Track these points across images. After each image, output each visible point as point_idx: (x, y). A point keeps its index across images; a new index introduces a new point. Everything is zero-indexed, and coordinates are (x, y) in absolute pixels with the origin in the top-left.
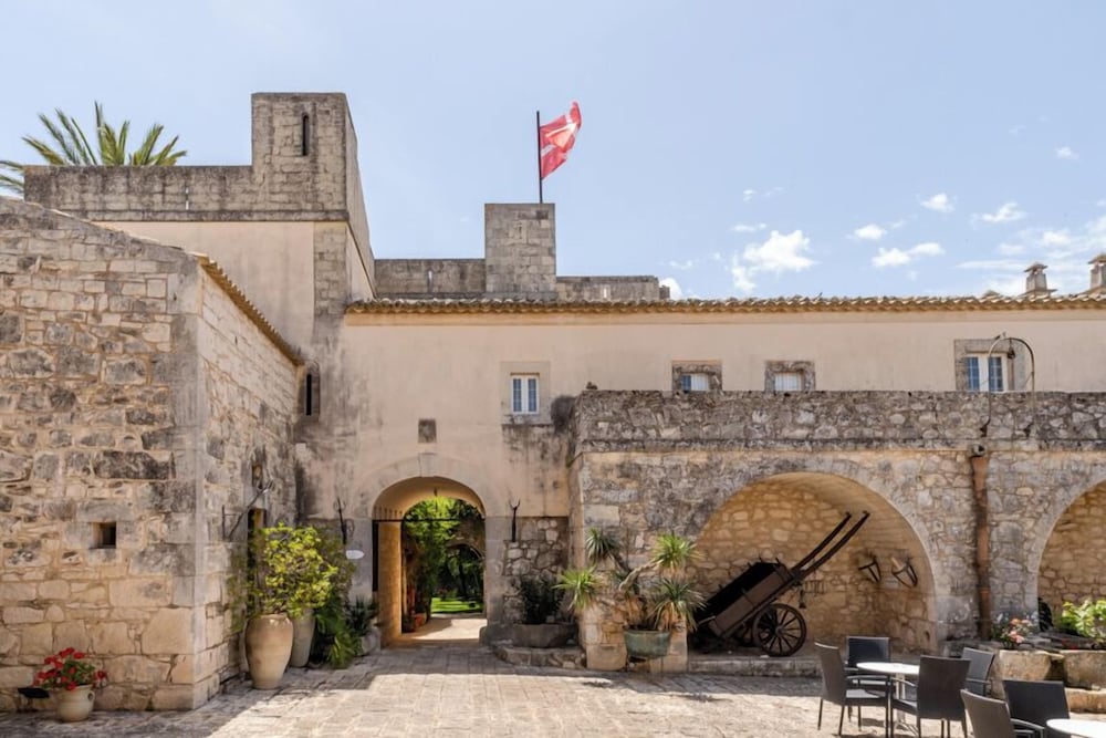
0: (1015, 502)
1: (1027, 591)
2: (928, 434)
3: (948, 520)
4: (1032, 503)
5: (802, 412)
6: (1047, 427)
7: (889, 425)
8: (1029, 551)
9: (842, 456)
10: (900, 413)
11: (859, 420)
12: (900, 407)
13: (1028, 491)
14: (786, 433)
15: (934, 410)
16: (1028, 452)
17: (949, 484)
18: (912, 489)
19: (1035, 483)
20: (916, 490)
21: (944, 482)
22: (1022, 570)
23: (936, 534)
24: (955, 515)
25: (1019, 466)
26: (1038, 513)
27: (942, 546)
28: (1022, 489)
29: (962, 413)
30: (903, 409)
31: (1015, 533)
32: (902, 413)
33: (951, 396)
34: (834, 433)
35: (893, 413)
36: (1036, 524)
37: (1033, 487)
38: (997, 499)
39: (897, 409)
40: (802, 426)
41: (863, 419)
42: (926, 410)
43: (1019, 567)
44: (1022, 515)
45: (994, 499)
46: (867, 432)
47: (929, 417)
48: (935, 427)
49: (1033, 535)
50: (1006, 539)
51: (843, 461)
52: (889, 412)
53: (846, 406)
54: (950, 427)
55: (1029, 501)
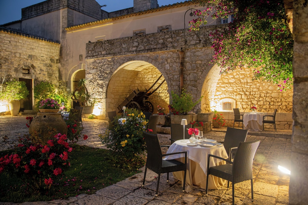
0: (195, 66)
1: (197, 97)
2: (169, 45)
3: (174, 74)
4: (201, 66)
5: (135, 42)
6: (207, 39)
7: (158, 43)
8: (199, 83)
9: (144, 55)
10: (161, 39)
11: (150, 43)
12: (162, 37)
13: (200, 62)
14: (130, 49)
15: (172, 37)
16: (200, 48)
17: (175, 61)
18: (164, 64)
19: (202, 59)
20: (165, 64)
21: (173, 61)
22: (196, 90)
23: (171, 78)
24: (176, 72)
25: (197, 53)
26: (202, 70)
27: (172, 82)
28: (197, 62)
29: (180, 37)
30: (163, 38)
31: (195, 77)
32: (162, 39)
33: (177, 32)
34: (143, 48)
35: (160, 39)
36: (202, 73)
37: (201, 61)
38: (190, 66)
39: (161, 38)
40: (134, 47)
41: (151, 42)
42: (169, 38)
43: (196, 89)
44: (197, 71)
45: (188, 66)
46: (152, 47)
47: (170, 40)
48: (171, 42)
49: (201, 78)
50: (191, 79)
51: (144, 57)
52: (158, 39)
53: (147, 39)
54: (176, 42)
55: (200, 66)
